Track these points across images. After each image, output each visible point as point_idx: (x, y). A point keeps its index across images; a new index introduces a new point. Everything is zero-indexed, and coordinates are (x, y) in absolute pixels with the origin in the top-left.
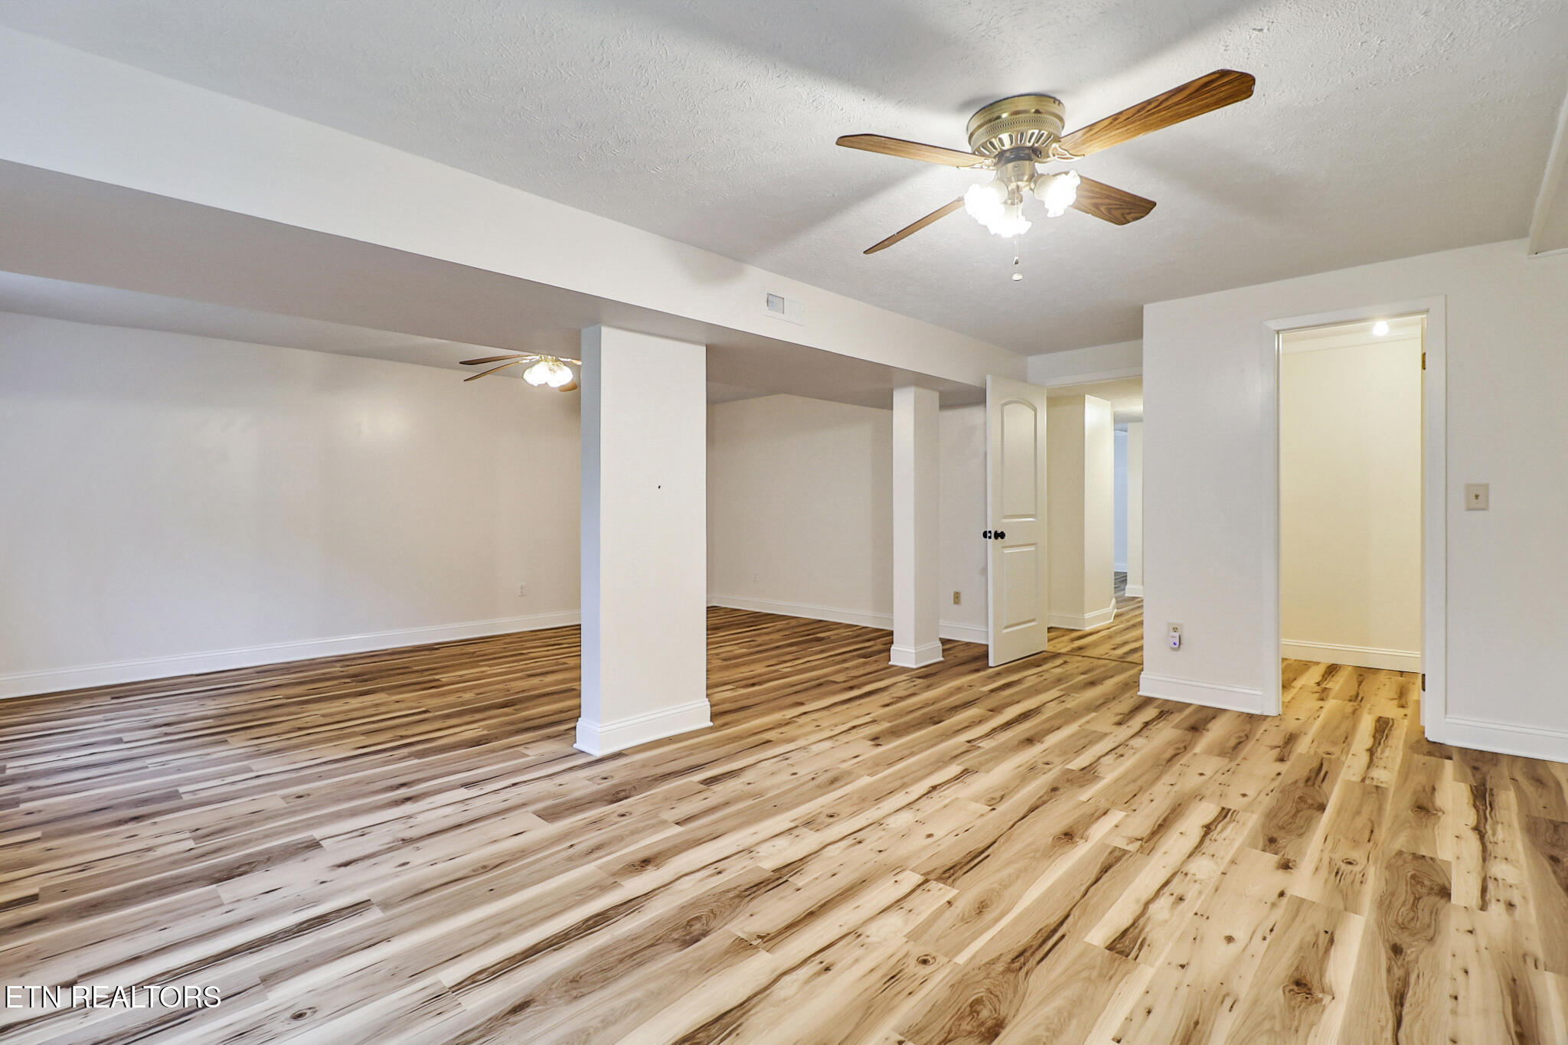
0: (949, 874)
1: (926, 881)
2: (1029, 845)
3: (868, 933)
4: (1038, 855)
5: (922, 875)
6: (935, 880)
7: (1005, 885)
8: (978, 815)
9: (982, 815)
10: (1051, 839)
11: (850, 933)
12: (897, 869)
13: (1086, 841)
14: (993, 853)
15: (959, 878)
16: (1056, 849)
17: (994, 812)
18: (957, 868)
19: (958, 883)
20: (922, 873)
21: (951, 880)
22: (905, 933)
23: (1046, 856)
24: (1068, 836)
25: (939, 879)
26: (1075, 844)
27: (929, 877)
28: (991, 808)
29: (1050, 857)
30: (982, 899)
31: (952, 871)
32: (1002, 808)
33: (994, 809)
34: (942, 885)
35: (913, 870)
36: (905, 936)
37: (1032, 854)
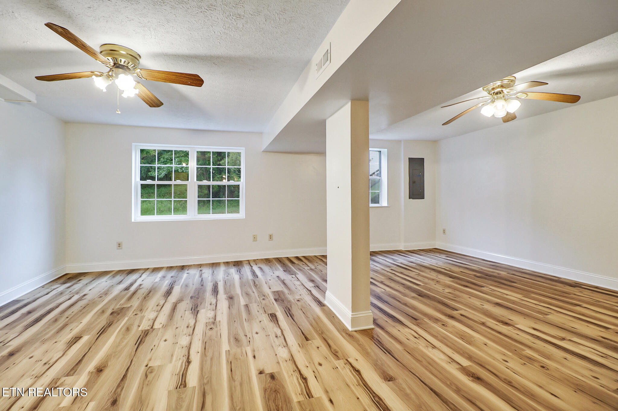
0: (146, 333)
1: (152, 328)
2: (119, 358)
3: (155, 313)
4: (113, 355)
5: (155, 329)
6: (149, 329)
7: (123, 338)
8: (153, 358)
9: (150, 360)
10: (109, 365)
11: (160, 311)
12: (165, 327)
13: (89, 372)
14: (134, 347)
15: (141, 333)
16: (105, 361)
17: (145, 364)
18: (145, 336)
19: (141, 332)
20: (156, 329)
21: (144, 332)
22: (146, 317)
23: (109, 355)
24: (100, 370)
25: (148, 330)
26: (96, 367)
27: (152, 329)
28: (149, 366)
29: (107, 356)
30: (129, 332)
31: (146, 334)
32: (143, 369)
33: (146, 366)
34: (146, 329)
35: (159, 328)
36: (145, 316)
37: (117, 353)
